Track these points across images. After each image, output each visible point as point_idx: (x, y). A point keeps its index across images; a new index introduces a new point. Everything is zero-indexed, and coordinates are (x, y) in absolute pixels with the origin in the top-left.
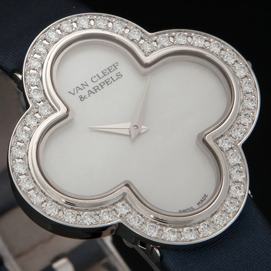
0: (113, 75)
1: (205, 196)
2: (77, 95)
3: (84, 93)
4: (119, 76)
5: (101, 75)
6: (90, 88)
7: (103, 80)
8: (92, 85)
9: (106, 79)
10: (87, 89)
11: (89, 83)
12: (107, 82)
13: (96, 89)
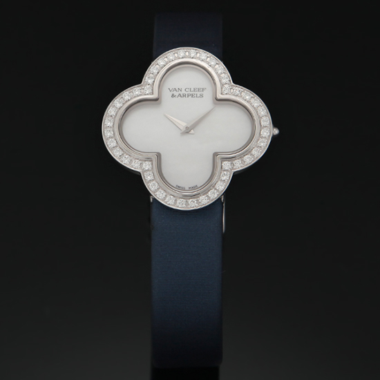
0: (199, 94)
1: (196, 185)
2: (172, 93)
3: (176, 94)
4: (202, 96)
5: (192, 90)
7: (191, 93)
8: (183, 92)
9: (193, 94)
10: (180, 92)
11: (183, 90)
12: (192, 96)
13: (184, 96)
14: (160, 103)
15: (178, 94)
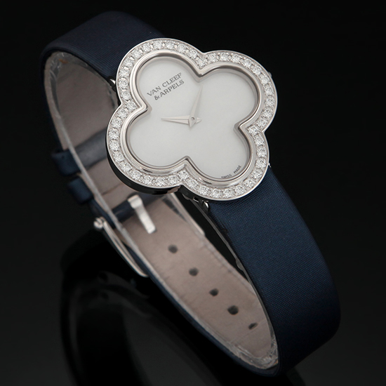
0: (178, 82)
1: (240, 167)
2: (153, 96)
3: (157, 94)
4: (182, 82)
5: (169, 82)
6: (162, 91)
7: (170, 85)
8: (163, 89)
9: (172, 85)
10: (160, 91)
11: (161, 87)
12: (173, 87)
13: (166, 92)
15: (159, 93)
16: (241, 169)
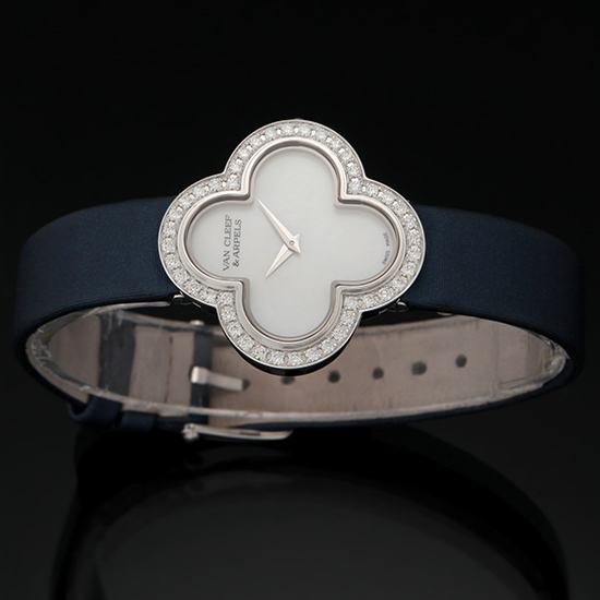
0: (234, 226)
1: (385, 234)
2: (231, 265)
3: (233, 259)
4: (238, 222)
5: (227, 235)
6: (232, 252)
7: (233, 238)
8: (231, 249)
9: (234, 236)
10: (231, 254)
11: (227, 249)
12: (237, 236)
13: (236, 248)
14: (248, 280)
15: (232, 257)
16: (388, 234)
